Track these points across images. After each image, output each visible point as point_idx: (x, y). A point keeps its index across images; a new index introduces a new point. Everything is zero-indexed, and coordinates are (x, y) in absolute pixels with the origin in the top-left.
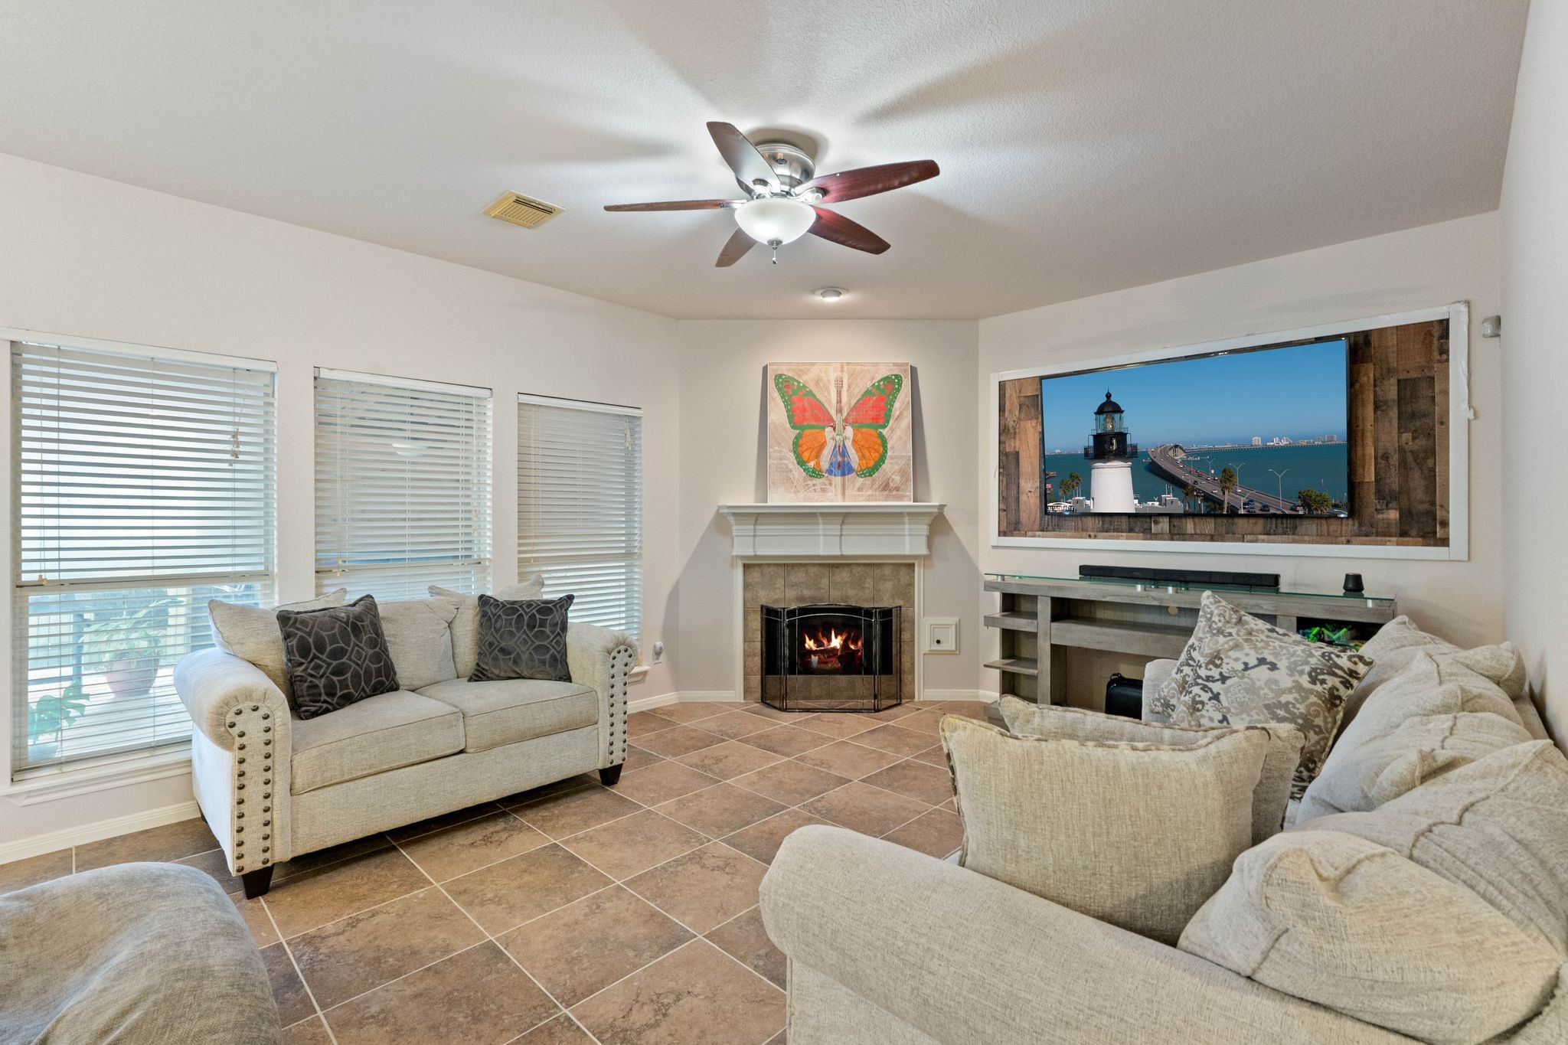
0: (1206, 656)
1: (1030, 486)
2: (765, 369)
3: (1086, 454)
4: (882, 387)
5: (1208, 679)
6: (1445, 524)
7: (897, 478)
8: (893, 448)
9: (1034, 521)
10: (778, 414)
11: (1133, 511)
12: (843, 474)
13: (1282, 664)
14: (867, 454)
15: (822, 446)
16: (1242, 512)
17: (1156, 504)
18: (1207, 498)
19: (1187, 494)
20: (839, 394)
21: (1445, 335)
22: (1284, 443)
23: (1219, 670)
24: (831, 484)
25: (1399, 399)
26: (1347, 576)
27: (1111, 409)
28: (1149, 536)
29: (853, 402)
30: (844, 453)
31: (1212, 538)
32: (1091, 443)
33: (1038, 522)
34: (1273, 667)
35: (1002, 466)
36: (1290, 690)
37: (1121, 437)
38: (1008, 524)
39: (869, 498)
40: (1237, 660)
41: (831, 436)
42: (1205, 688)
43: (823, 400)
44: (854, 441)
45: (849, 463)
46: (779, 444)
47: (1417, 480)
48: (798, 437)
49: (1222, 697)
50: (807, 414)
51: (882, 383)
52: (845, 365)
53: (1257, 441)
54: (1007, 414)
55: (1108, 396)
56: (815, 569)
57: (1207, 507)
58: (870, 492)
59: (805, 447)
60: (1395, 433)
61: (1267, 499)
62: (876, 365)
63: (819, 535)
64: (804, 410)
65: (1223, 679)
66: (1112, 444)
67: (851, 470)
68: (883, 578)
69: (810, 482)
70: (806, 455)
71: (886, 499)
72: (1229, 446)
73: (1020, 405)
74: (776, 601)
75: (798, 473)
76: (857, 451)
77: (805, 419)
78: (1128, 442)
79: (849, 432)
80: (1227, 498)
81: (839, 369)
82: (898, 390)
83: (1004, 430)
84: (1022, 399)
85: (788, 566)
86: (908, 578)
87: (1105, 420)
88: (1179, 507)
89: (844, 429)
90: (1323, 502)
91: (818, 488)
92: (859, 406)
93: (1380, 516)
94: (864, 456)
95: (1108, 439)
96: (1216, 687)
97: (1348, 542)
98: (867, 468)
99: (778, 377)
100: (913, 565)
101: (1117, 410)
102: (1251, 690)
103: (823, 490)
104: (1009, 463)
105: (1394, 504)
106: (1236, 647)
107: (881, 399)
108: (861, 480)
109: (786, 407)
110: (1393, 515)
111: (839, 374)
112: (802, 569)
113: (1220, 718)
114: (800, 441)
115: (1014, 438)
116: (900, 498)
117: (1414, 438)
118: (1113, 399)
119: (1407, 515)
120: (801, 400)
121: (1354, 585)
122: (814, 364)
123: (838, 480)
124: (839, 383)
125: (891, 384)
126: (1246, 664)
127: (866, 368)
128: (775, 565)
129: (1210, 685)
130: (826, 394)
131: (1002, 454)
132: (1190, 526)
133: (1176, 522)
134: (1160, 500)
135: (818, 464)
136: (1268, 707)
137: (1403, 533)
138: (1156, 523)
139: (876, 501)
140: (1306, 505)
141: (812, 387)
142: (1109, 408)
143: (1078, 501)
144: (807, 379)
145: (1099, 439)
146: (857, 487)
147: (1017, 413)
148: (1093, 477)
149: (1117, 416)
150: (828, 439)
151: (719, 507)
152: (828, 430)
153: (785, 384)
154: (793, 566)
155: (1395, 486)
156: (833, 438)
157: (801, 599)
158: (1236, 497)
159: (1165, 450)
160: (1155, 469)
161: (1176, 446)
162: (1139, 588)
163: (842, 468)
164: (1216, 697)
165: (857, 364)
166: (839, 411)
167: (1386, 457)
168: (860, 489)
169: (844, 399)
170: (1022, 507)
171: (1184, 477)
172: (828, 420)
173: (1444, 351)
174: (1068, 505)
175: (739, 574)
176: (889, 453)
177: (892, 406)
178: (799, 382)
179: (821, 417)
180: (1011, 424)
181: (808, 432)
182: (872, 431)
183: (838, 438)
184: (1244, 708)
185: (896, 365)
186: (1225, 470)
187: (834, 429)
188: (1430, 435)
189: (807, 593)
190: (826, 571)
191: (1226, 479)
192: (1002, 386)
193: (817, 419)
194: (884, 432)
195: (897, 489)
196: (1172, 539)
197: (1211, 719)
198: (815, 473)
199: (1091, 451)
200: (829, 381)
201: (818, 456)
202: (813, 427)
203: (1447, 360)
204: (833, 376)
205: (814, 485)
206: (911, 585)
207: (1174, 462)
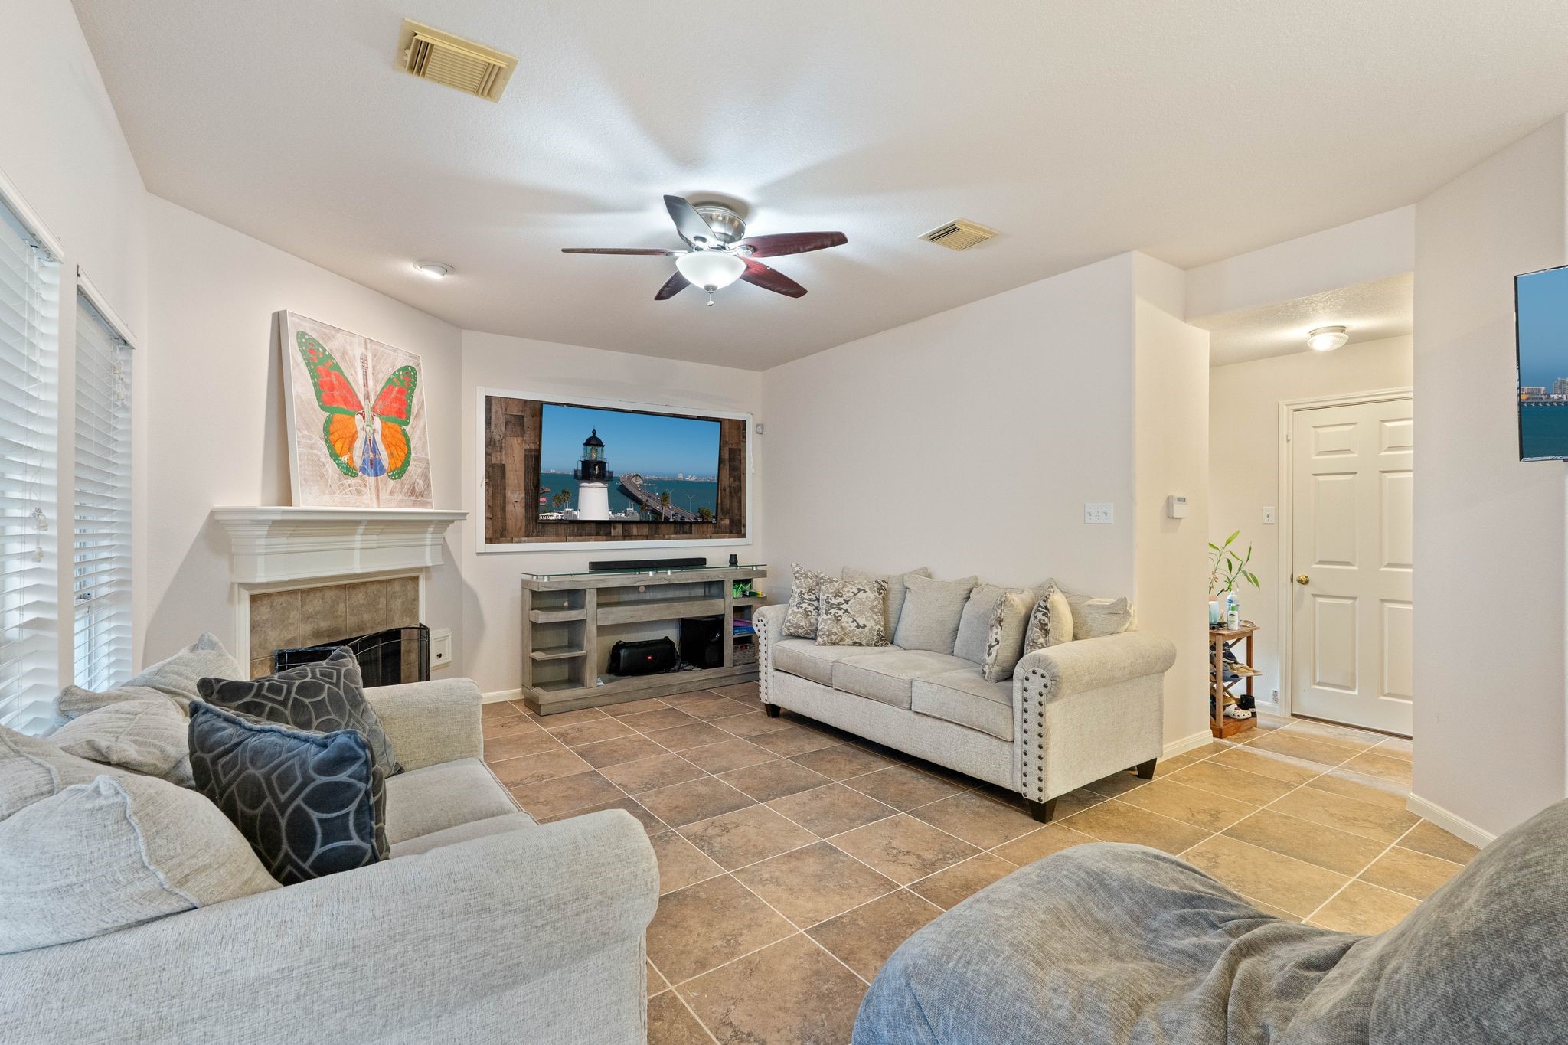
0: (832, 593)
1: (516, 497)
2: (278, 320)
3: (576, 475)
4: (402, 377)
5: (839, 604)
6: (745, 526)
7: (421, 482)
8: (415, 448)
9: (520, 529)
10: (301, 386)
11: (608, 519)
12: (376, 475)
13: (867, 589)
14: (395, 453)
15: (354, 437)
16: (671, 520)
17: (623, 515)
18: (654, 511)
19: (642, 508)
20: (365, 375)
21: (745, 429)
22: (693, 479)
23: (842, 599)
24: (365, 485)
25: (730, 459)
26: (731, 555)
27: (595, 443)
28: (609, 538)
29: (379, 389)
30: (375, 450)
31: (647, 538)
32: (580, 467)
33: (523, 529)
34: (865, 592)
35: (489, 476)
36: (874, 600)
37: (602, 464)
38: (495, 531)
39: (401, 503)
40: (848, 591)
41: (361, 426)
42: (839, 609)
43: (350, 378)
44: (383, 436)
45: (380, 461)
46: (308, 428)
47: (735, 504)
48: (329, 422)
49: (849, 610)
50: (336, 393)
51: (401, 373)
52: (368, 341)
53: (681, 477)
54: (492, 428)
55: (594, 432)
56: (332, 593)
57: (653, 517)
58: (400, 497)
59: (336, 434)
60: (728, 476)
61: (684, 513)
62: (395, 350)
63: (354, 549)
64: (332, 388)
65: (847, 602)
66: (595, 470)
67: (382, 470)
68: (393, 596)
69: (344, 482)
70: (338, 446)
71: (415, 504)
72: (666, 478)
73: (506, 422)
74: (290, 642)
75: (331, 468)
76: (386, 448)
77: (333, 400)
78: (607, 469)
79: (377, 424)
80: (664, 512)
81: (363, 346)
82: (415, 385)
83: (490, 443)
84: (508, 417)
85: (303, 592)
86: (413, 593)
87: (591, 450)
88: (637, 517)
89: (373, 419)
90: (709, 515)
91: (353, 489)
92: (383, 395)
93: (723, 522)
94: (392, 454)
95: (592, 466)
96: (845, 606)
97: (711, 538)
98: (396, 468)
99: (301, 335)
100: (416, 578)
101: (600, 444)
102: (861, 603)
103: (359, 492)
104: (496, 476)
105: (727, 516)
106: (844, 586)
107: (401, 391)
108: (392, 482)
109: (313, 378)
110: (727, 522)
111: (363, 350)
112: (318, 594)
113: (852, 620)
114: (331, 428)
115: (501, 451)
116: (424, 504)
117: (735, 481)
118: (597, 435)
119: (732, 521)
120: (328, 374)
121: (733, 560)
122: (338, 330)
123: (371, 480)
124: (364, 361)
125: (407, 378)
126: (854, 593)
127: (387, 351)
128: (288, 592)
129: (841, 606)
130: (353, 373)
131: (489, 465)
132: (635, 530)
133: (627, 527)
134: (625, 513)
135: (351, 458)
136: (870, 609)
137: (731, 532)
138: (614, 528)
139: (406, 507)
140: (702, 516)
141: (338, 359)
142: (594, 442)
143: (567, 512)
144: (332, 346)
145: (585, 464)
146: (389, 491)
147: (503, 429)
148: (580, 493)
149: (599, 449)
150: (358, 430)
151: (213, 513)
152: (358, 417)
153: (311, 350)
154: (309, 591)
155: (728, 506)
156: (364, 429)
157: (317, 634)
158: (668, 512)
159: (630, 478)
160: (624, 491)
161: (637, 475)
162: (651, 573)
163: (374, 466)
164: (846, 611)
165: (378, 344)
166: (367, 396)
167: (725, 490)
168: (392, 493)
169: (371, 383)
170: (508, 515)
171: (641, 497)
172: (357, 406)
173: (745, 437)
174: (560, 515)
175: (244, 609)
176: (413, 455)
177: (411, 401)
178: (325, 350)
179: (351, 400)
180: (497, 438)
181: (338, 417)
182: (397, 427)
183: (368, 429)
184: (861, 613)
185: (411, 355)
186: (664, 494)
187: (364, 417)
188: (740, 480)
189: (324, 625)
190: (344, 594)
191: (664, 499)
192: (489, 400)
193: (347, 403)
194: (408, 429)
195: (421, 494)
196: (624, 540)
197: (847, 622)
198: (349, 471)
199: (580, 473)
200: (354, 356)
201: (350, 450)
202: (345, 412)
203: (745, 442)
204: (358, 351)
205: (349, 486)
206: (416, 599)
207: (635, 486)
